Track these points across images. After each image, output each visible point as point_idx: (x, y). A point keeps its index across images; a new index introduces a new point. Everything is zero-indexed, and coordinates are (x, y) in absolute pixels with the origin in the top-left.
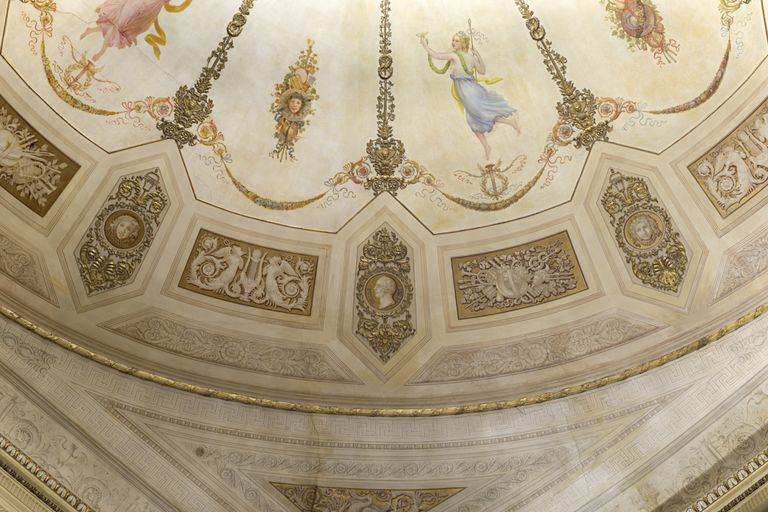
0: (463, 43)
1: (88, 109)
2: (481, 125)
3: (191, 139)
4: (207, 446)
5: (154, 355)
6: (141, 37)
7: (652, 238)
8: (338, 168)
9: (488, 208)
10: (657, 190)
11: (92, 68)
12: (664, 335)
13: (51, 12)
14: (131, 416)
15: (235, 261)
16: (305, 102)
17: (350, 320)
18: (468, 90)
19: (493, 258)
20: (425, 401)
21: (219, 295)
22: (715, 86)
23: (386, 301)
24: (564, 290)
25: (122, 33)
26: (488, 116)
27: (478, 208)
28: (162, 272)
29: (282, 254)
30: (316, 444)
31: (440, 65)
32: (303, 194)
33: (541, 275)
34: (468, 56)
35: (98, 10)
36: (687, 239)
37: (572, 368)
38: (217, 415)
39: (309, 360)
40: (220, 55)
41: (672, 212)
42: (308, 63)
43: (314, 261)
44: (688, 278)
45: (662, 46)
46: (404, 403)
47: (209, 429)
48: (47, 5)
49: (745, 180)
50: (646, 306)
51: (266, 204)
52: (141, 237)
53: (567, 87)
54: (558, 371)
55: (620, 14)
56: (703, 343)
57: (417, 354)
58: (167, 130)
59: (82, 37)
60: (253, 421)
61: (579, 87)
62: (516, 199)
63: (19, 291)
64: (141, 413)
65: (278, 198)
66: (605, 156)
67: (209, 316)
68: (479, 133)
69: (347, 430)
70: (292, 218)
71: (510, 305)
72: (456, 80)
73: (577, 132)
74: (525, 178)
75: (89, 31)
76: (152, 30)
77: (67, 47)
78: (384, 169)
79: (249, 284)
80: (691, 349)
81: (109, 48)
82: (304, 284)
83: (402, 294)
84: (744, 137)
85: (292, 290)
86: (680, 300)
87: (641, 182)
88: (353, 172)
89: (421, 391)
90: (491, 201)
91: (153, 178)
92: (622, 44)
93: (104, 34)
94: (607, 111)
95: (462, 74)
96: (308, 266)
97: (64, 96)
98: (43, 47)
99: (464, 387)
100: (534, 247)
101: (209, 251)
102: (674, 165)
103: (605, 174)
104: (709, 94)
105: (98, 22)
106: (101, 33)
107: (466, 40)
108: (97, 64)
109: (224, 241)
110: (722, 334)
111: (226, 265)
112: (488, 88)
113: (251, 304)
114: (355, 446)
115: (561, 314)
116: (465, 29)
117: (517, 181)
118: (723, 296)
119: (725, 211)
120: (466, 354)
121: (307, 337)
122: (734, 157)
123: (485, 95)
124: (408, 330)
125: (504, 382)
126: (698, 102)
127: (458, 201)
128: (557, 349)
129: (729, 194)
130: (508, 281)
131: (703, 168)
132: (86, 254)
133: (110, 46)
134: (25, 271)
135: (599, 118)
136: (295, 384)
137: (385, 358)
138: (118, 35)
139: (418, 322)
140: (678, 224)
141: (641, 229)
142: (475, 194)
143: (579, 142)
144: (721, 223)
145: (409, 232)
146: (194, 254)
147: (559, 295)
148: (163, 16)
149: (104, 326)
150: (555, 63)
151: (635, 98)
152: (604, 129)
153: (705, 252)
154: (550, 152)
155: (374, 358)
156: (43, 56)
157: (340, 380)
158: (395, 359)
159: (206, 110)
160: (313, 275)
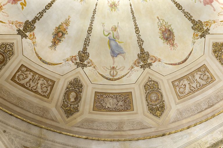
0: (115, 29)
2: (114, 54)
3: (26, 37)
4: (7, 130)
7: (156, 100)
8: (68, 56)
9: (110, 79)
10: (161, 86)
11: (2, 8)
12: (153, 130)
15: (30, 77)
16: (63, 34)
17: (60, 102)
18: (113, 43)
19: (108, 95)
20: (76, 133)
21: (22, 85)
22: (185, 60)
23: (72, 100)
24: (126, 109)
26: (117, 52)
27: (107, 79)
28: (7, 74)
29: (45, 78)
30: (40, 138)
31: (106, 33)
32: (56, 61)
33: (121, 103)
34: (115, 33)
36: (166, 103)
37: (123, 133)
38: (13, 122)
39: (45, 112)
40: (41, 14)
41: (164, 94)
42: (67, 23)
43: (54, 82)
44: (164, 115)
45: (173, 45)
46: (70, 132)
47: (9, 125)
49: (187, 90)
50: (150, 120)
51: (44, 62)
53: (142, 50)
54: (119, 133)
55: (163, 32)
56: (164, 135)
57: (78, 118)
58: (19, 32)
60: (23, 126)
61: (146, 51)
62: (119, 79)
65: (48, 61)
66: (148, 73)
67: (18, 91)
68: (113, 57)
69: (51, 136)
70: (50, 68)
71: (109, 110)
72: (110, 39)
73: (142, 63)
74: (123, 73)
78: (82, 60)
79: (32, 84)
80: (159, 136)
81: (8, 3)
82: (49, 89)
83: (78, 99)
84: (190, 77)
85: (45, 89)
86: (160, 120)
87: (157, 83)
88: (72, 59)
89: (76, 129)
90: (111, 77)
91: (11, 45)
92: (161, 41)
94: (152, 59)
95: (112, 38)
96: (52, 84)
99: (89, 131)
100: (121, 94)
101: (23, 72)
102: (168, 80)
103: (147, 78)
104: (183, 62)
107: (116, 28)
108: (4, 7)
109: (28, 70)
110: (170, 134)
111: (27, 77)
112: (119, 44)
113: (31, 90)
114: (52, 141)
115: (124, 116)
116: (116, 25)
117: (121, 74)
118: (173, 122)
119: (179, 98)
120: (93, 121)
121: (46, 105)
122: (186, 82)
123: (117, 46)
124: (77, 110)
125: (102, 132)
126: (179, 64)
127: (101, 75)
128: (120, 127)
129: (182, 93)
130: (110, 103)
131: (176, 83)
133: (9, 2)
135: (149, 61)
136: (38, 118)
137: (68, 117)
139: (81, 109)
140: (165, 98)
141: (154, 97)
142: (107, 74)
143: (142, 67)
144: (178, 101)
145: (84, 81)
146: (18, 71)
147: (124, 111)
150: (140, 42)
151: (162, 58)
152: (150, 64)
153: (171, 108)
154: (132, 68)
155: (64, 116)
157: (53, 120)
158: (71, 118)
159: (33, 29)
160: (52, 87)
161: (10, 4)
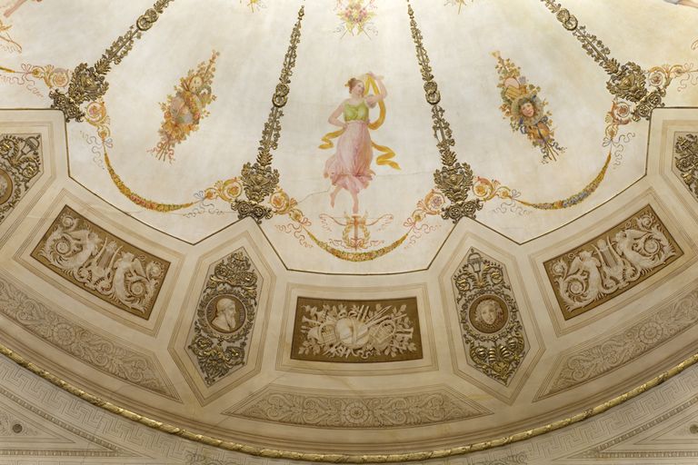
1: (383, 251)
3: (476, 205)
5: (594, 387)
6: (373, 165)
8: (602, 126)
11: (359, 220)
13: (295, 207)
14: (619, 447)
15: (591, 264)
16: (532, 101)
21: (602, 299)
25: (358, 175)
28: (544, 320)
29: (620, 227)
32: (595, 169)
35: (326, 175)
38: (682, 390)
40: (441, 125)
42: (508, 71)
43: (648, 210)
48: (287, 205)
51: (574, 201)
52: (506, 309)
58: (453, 214)
59: (333, 204)
63: (454, 427)
64: (624, 438)
67: (608, 322)
70: (602, 193)
75: (333, 195)
76: (376, 153)
77: (329, 220)
78: (637, 94)
79: (616, 271)
81: (358, 195)
82: (657, 234)
85: (652, 247)
88: (616, 118)
91: (475, 258)
93: (346, 188)
96: (649, 218)
97: (359, 258)
98: (312, 236)
101: (565, 275)
105: (334, 183)
106: (343, 189)
109: (568, 257)
111: (586, 273)
113: (631, 285)
132: (477, 357)
133: (356, 192)
134: (446, 409)
138: (356, 179)
146: (555, 286)
148: (375, 136)
149: (539, 398)
156: (318, 243)
159: (467, 174)
160: (658, 221)
161: (363, 192)
